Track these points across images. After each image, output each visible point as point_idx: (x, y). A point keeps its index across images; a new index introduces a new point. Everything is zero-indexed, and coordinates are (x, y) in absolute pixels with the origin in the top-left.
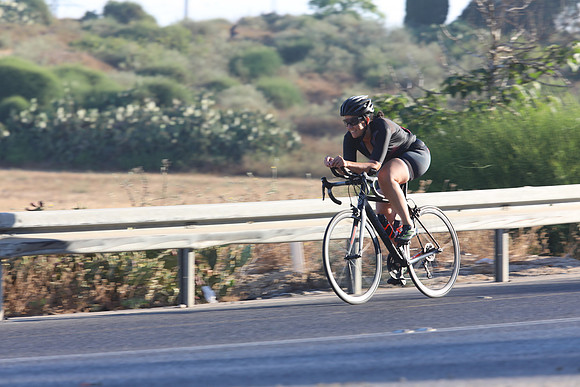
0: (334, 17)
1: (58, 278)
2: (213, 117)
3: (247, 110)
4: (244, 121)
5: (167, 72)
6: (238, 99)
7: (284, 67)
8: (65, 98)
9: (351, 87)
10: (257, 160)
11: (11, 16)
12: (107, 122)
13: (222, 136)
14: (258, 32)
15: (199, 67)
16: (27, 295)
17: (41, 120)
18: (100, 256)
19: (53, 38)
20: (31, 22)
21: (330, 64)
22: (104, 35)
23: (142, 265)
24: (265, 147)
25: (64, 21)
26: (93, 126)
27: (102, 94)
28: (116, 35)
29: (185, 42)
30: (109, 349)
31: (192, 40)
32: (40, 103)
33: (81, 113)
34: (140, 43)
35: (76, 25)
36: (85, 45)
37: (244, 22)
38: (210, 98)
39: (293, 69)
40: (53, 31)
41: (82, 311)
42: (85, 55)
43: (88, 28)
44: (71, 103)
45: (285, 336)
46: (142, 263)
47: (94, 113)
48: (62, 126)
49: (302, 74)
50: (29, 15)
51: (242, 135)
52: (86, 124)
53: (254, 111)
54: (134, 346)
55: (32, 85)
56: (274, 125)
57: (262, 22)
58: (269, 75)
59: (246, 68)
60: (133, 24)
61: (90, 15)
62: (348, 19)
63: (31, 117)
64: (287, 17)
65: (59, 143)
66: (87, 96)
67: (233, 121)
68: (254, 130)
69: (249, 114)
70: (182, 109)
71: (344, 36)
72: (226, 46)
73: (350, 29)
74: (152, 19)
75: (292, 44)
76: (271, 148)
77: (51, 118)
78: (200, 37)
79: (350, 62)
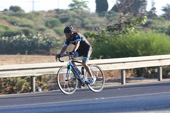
0: (76, 10)
2: (41, 39)
3: (51, 36)
4: (50, 40)
5: (28, 26)
6: (48, 33)
7: (61, 24)
9: (81, 29)
10: (54, 51)
12: (10, 40)
13: (44, 44)
14: (54, 14)
15: (37, 24)
18: (8, 79)
21: (74, 23)
22: (10, 16)
23: (20, 81)
24: (56, 47)
26: (7, 42)
27: (9, 32)
28: (13, 15)
29: (33, 17)
30: (10, 105)
31: (35, 17)
33: (3, 38)
34: (20, 18)
35: (1, 13)
36: (4, 18)
37: (50, 11)
38: (40, 33)
39: (64, 25)
41: (3, 94)
42: (4, 21)
43: (5, 14)
44: (0, 35)
45: (61, 101)
46: (20, 80)
47: (7, 38)
51: (50, 43)
52: (5, 41)
53: (53, 37)
54: (18, 104)
56: (58, 41)
57: (55, 11)
58: (57, 26)
59: (50, 24)
60: (18, 12)
61: (6, 10)
62: (80, 10)
64: (62, 10)
66: (5, 33)
67: (47, 40)
68: (53, 42)
69: (52, 38)
70: (32, 36)
71: (78, 15)
72: (45, 18)
73: (80, 13)
74: (23, 11)
75: (64, 17)
76: (58, 47)
78: (37, 16)
79: (80, 23)
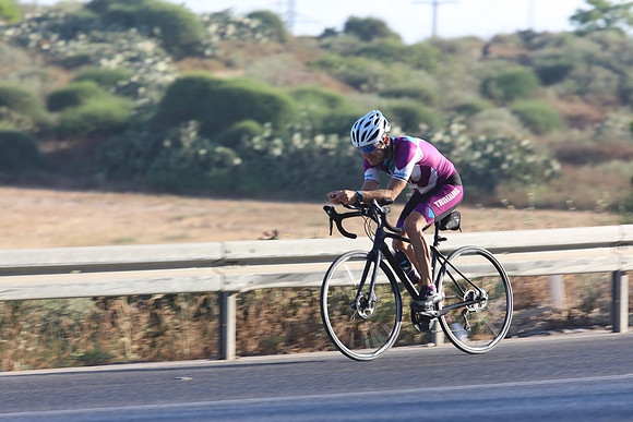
0: (597, 34)
1: (294, 314)
2: (463, 144)
3: (501, 135)
4: (498, 148)
5: (414, 94)
6: (491, 124)
7: (541, 89)
8: (302, 122)
9: (616, 110)
10: (512, 190)
11: (243, 33)
12: (347, 148)
13: (474, 164)
14: (513, 50)
15: (448, 89)
16: (260, 332)
17: (276, 146)
18: (339, 291)
19: (289, 57)
20: (265, 40)
21: (592, 85)
22: (345, 54)
23: (386, 301)
24: (520, 176)
25: (302, 39)
26: (332, 153)
27: (343, 118)
28: (358, 53)
29: (433, 62)
31: (440, 59)
32: (275, 127)
33: (320, 139)
34: (385, 63)
35: (314, 43)
36: (324, 65)
37: (498, 40)
38: (461, 123)
39: (551, 91)
40: (289, 49)
41: (321, 350)
42: (324, 76)
43: (326, 47)
44: (308, 128)
46: (387, 297)
47: (334, 138)
48: (298, 153)
49: (561, 97)
50: (263, 32)
51: (495, 162)
52: (325, 151)
53: (509, 136)
55: (266, 109)
56: (530, 152)
57: (518, 40)
58: (526, 97)
59: (500, 89)
60: (376, 41)
61: (329, 32)
62: (612, 36)
63: (264, 143)
64: (545, 34)
65: (296, 172)
66: (327, 120)
67: (485, 148)
68: (509, 157)
69: (504, 140)
70: (430, 134)
71: (607, 55)
72: (478, 65)
73: (615, 47)
74: (397, 37)
75: (550, 63)
76: (527, 177)
77: (287, 144)
78: (450, 57)
79: (614, 83)
